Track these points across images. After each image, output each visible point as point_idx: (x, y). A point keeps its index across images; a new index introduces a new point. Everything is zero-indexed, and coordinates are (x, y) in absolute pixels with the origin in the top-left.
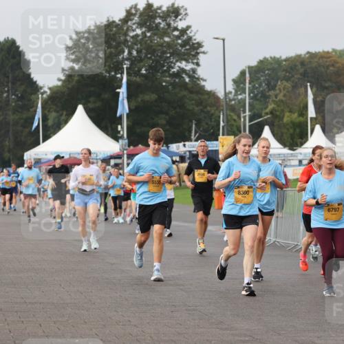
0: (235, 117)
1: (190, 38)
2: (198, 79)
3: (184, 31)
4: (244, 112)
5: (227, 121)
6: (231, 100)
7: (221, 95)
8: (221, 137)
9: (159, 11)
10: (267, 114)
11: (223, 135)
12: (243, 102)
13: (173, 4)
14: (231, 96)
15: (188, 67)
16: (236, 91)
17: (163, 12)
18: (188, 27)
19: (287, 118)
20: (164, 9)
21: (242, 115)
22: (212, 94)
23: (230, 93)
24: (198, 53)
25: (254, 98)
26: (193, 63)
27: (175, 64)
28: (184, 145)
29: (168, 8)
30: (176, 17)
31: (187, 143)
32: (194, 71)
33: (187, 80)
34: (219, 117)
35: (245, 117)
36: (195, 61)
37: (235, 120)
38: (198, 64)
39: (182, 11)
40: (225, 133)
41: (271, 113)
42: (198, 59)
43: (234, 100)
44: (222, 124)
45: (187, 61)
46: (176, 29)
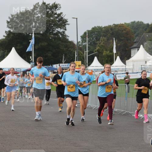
0: (82, 53)
1: (62, 18)
2: (65, 36)
3: (59, 15)
4: (86, 50)
5: (78, 55)
6: (80, 45)
7: (76, 43)
8: (75, 62)
9: (48, 6)
10: (96, 51)
11: (76, 61)
12: (85, 46)
13: (55, 3)
14: (80, 43)
15: (61, 30)
16: (82, 41)
17: (50, 6)
18: (61, 13)
19: (105, 53)
20: (51, 5)
21: (85, 52)
22: (72, 43)
23: (80, 42)
24: (66, 25)
25: (90, 44)
26: (63, 29)
27: (55, 29)
28: (59, 65)
29: (52, 4)
30: (56, 9)
31: (60, 64)
32: (64, 32)
33: (61, 36)
34: (75, 53)
35: (86, 53)
36: (64, 28)
37: (82, 54)
38: (65, 29)
39: (58, 6)
40: (77, 60)
41: (98, 51)
42: (65, 27)
43: (81, 45)
44: (76, 56)
45: (61, 28)
46: (56, 14)
